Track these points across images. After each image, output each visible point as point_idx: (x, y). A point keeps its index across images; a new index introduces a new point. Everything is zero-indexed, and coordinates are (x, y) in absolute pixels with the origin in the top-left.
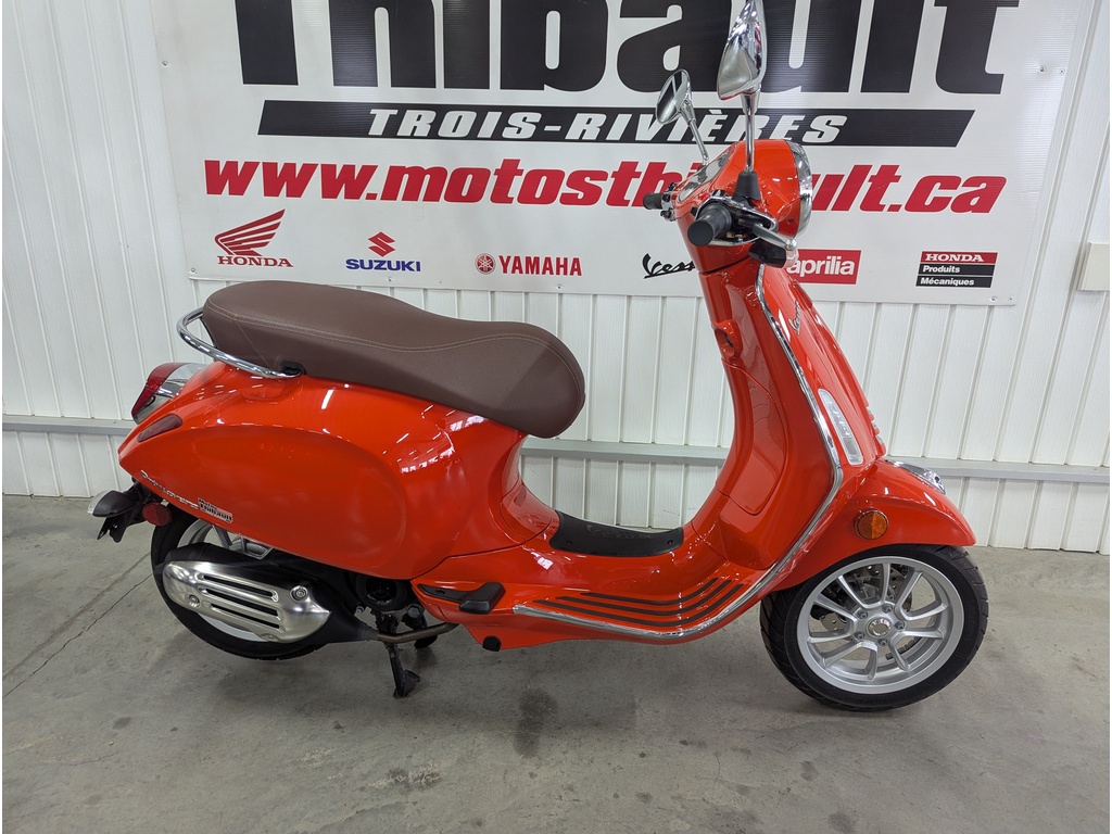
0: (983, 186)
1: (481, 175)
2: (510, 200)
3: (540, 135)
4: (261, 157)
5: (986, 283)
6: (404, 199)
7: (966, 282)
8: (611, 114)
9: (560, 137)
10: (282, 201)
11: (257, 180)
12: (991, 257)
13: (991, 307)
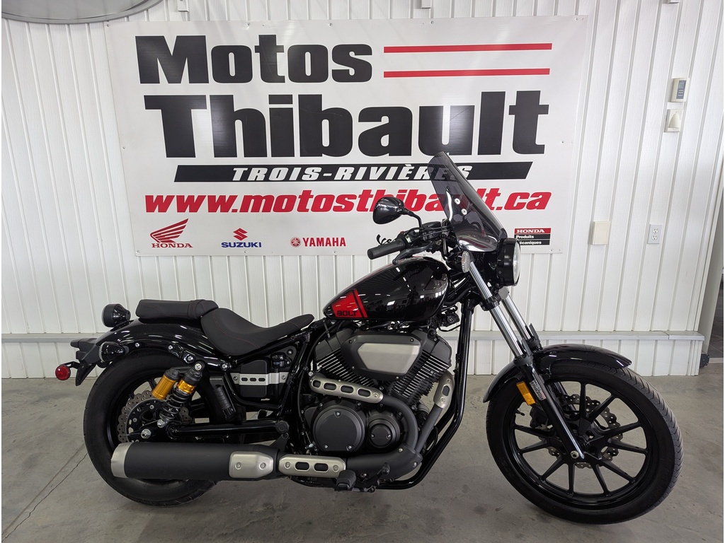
0: (541, 197)
1: (292, 199)
2: (307, 210)
3: (321, 178)
4: (176, 193)
5: (547, 243)
6: (252, 211)
7: (537, 243)
8: (357, 167)
9: (331, 179)
10: (187, 214)
11: (174, 205)
12: (548, 230)
13: (551, 254)
